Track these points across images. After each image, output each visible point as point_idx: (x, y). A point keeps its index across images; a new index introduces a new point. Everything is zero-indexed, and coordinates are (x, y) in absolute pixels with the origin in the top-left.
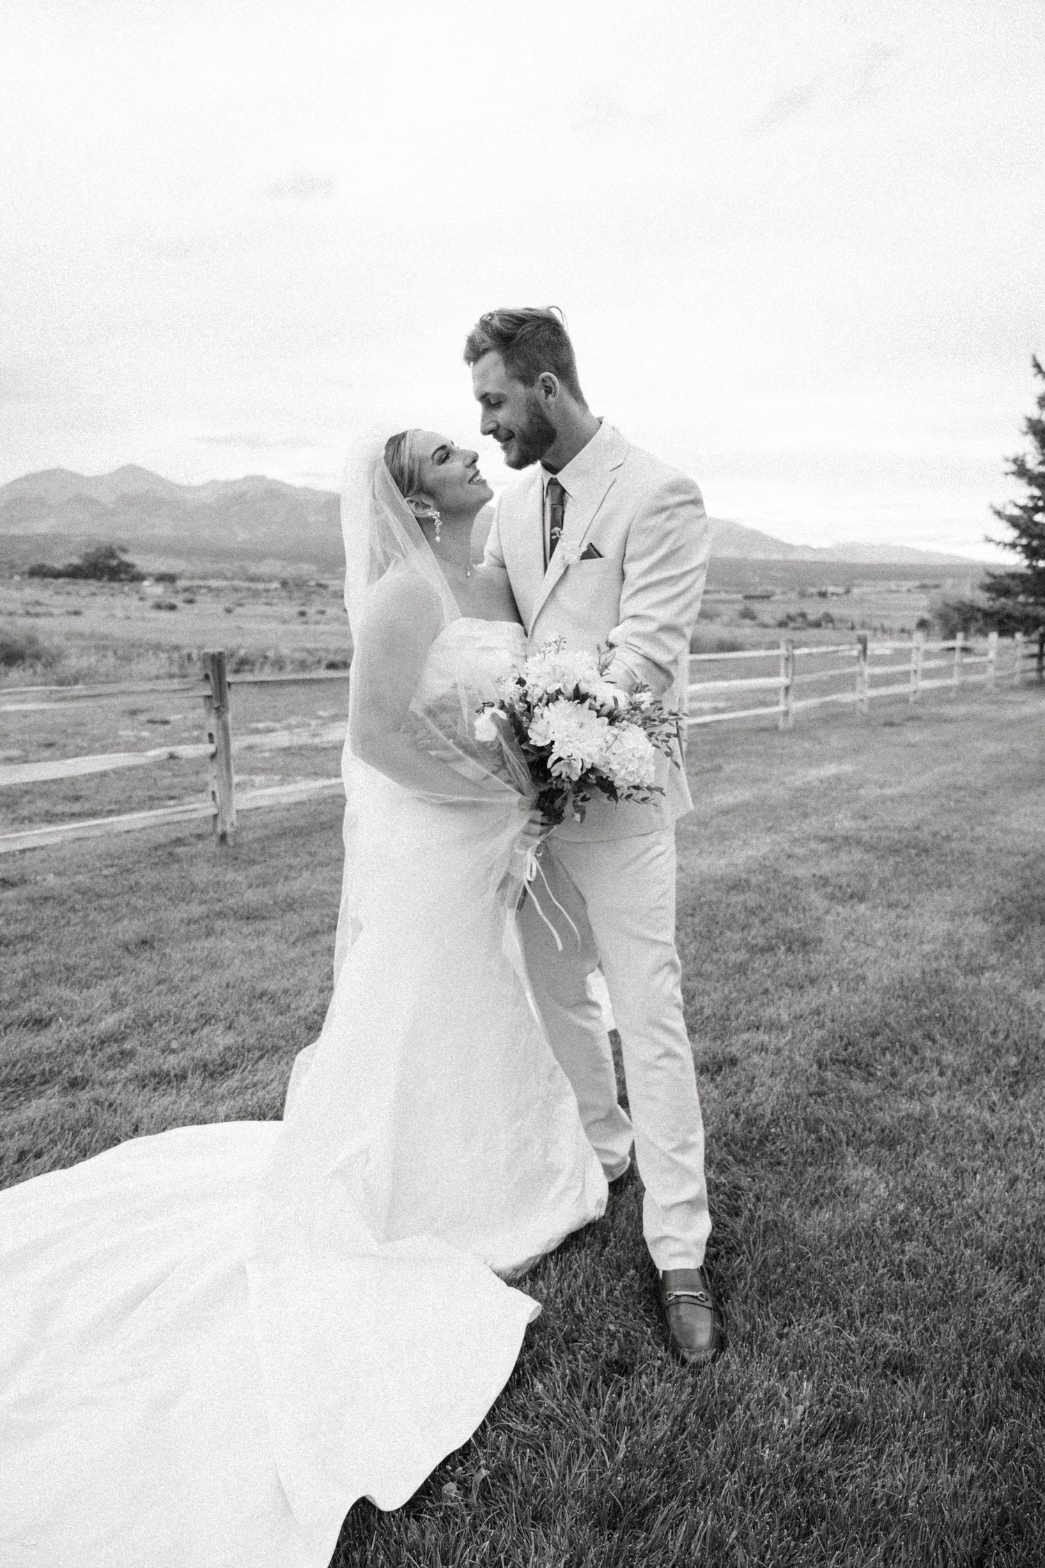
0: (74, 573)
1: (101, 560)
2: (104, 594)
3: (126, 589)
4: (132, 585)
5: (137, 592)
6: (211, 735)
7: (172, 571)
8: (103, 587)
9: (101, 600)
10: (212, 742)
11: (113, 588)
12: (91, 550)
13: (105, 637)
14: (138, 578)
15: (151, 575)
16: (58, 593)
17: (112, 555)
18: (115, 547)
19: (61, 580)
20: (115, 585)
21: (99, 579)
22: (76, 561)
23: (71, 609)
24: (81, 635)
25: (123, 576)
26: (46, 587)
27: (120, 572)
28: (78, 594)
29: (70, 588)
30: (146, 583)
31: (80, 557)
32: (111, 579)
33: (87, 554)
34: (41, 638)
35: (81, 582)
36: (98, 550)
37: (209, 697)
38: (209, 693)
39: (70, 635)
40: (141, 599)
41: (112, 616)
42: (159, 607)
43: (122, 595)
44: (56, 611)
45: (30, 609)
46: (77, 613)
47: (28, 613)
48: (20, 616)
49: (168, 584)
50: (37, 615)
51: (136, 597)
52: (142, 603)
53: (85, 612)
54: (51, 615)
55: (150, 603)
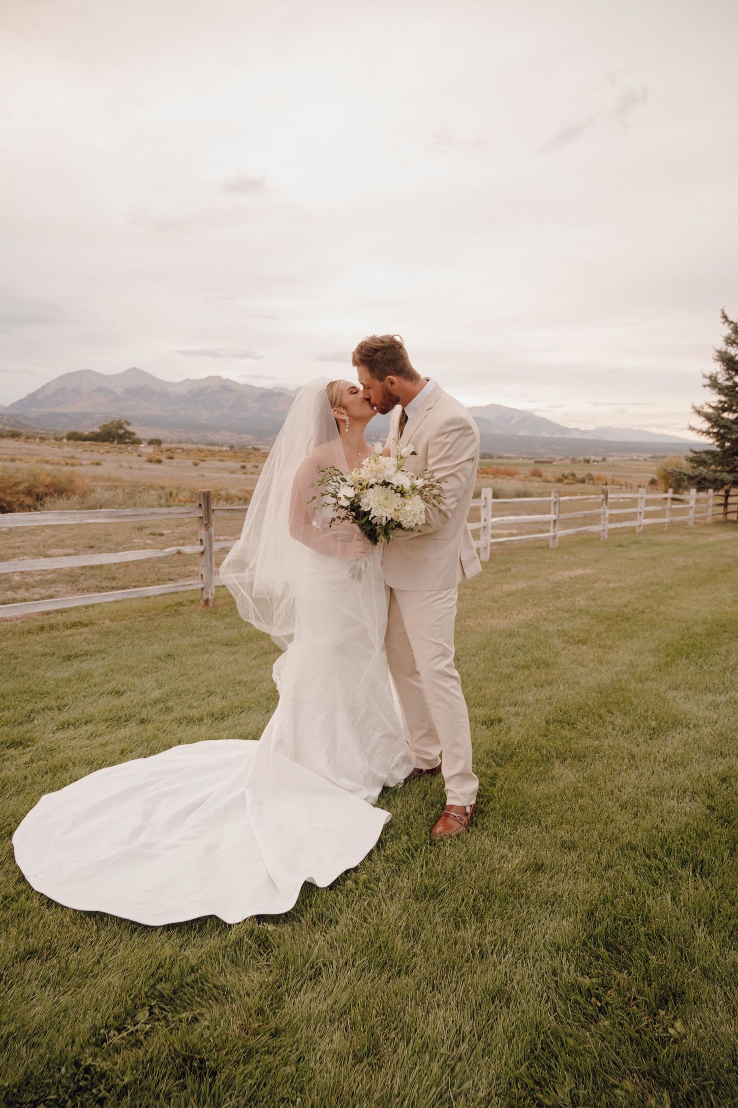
0: (95, 438)
1: (114, 429)
2: (115, 452)
3: (129, 448)
4: (133, 446)
5: (136, 451)
7: (158, 438)
8: (114, 447)
9: (112, 457)
11: (120, 448)
12: (108, 423)
13: (116, 480)
14: (137, 442)
15: (144, 440)
16: (85, 451)
17: (120, 426)
18: (122, 421)
19: (87, 442)
20: (122, 446)
21: (112, 442)
22: (97, 430)
23: (95, 462)
24: (102, 479)
25: (127, 440)
26: (78, 446)
27: (125, 438)
28: (98, 452)
29: (93, 448)
30: (142, 445)
31: (100, 427)
32: (119, 443)
33: (105, 426)
34: (77, 480)
35: (100, 443)
36: (112, 423)
39: (95, 478)
40: (139, 456)
41: (121, 466)
42: (150, 461)
43: (126, 453)
44: (84, 463)
45: (68, 461)
46: (98, 464)
47: (67, 464)
48: (63, 465)
49: (156, 446)
50: (73, 465)
51: (136, 454)
52: (139, 458)
53: (103, 463)
54: (82, 465)
55: (144, 458)
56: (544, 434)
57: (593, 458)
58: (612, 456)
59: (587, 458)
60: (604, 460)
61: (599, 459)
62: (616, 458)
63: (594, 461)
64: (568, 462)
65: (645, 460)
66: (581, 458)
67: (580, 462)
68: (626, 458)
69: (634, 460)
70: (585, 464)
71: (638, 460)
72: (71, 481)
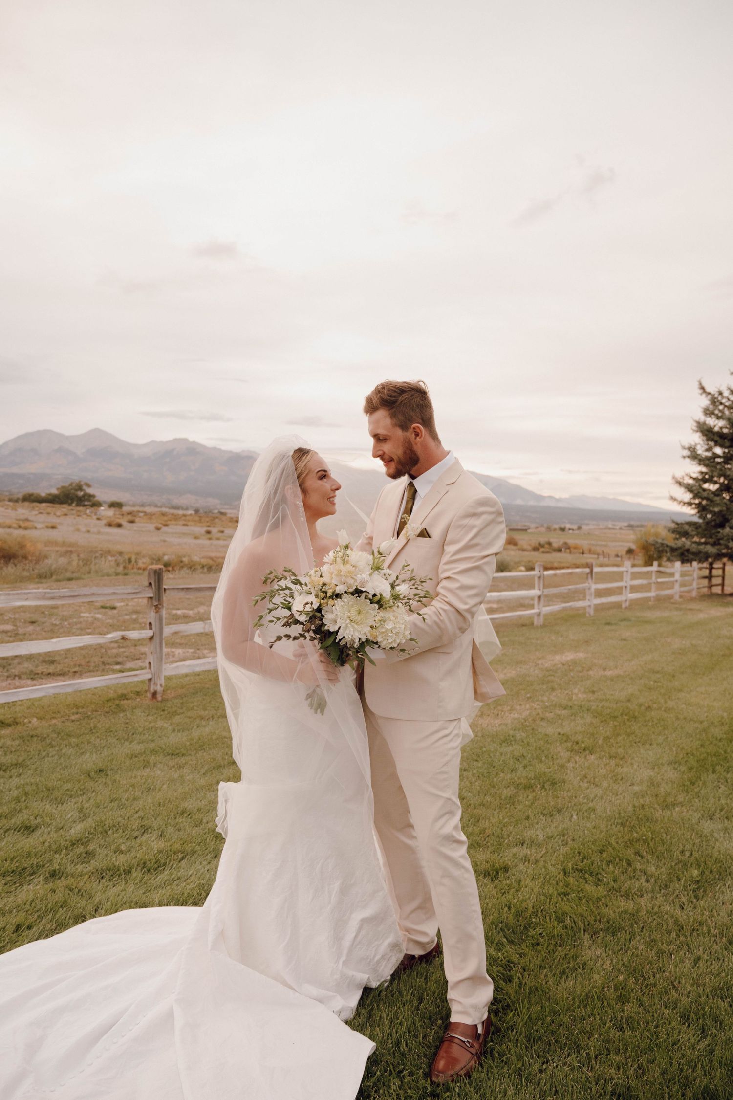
0: (53, 500)
1: (73, 491)
2: (73, 514)
3: (88, 511)
4: (93, 509)
5: (96, 514)
6: (150, 624)
7: (119, 501)
8: (72, 510)
9: (70, 520)
10: (151, 628)
11: (78, 511)
12: (66, 484)
13: (71, 545)
14: (96, 504)
15: (105, 502)
16: (41, 513)
17: (80, 488)
18: (82, 483)
19: (44, 504)
20: (81, 508)
21: (70, 504)
22: (54, 491)
23: (50, 525)
24: (56, 543)
25: (86, 503)
26: (33, 508)
27: (84, 500)
28: (55, 514)
29: (49, 510)
30: (102, 508)
31: (58, 489)
32: (77, 505)
33: (63, 487)
34: (29, 545)
35: (57, 506)
36: (71, 485)
37: (151, 598)
38: (152, 595)
39: (48, 543)
40: (98, 519)
41: (78, 530)
42: (110, 525)
43: (84, 516)
44: (39, 526)
45: (21, 523)
46: (53, 527)
47: (20, 527)
48: (15, 528)
49: (117, 509)
50: (26, 528)
51: (95, 517)
52: (98, 522)
53: (59, 527)
54: (36, 528)
55: (104, 522)
56: (519, 502)
57: (568, 526)
58: (588, 524)
59: (563, 526)
60: (579, 528)
61: (575, 527)
62: (591, 527)
63: (570, 529)
64: (543, 529)
65: (621, 529)
66: (557, 526)
67: (555, 530)
68: (601, 527)
69: (610, 529)
70: (560, 533)
71: (614, 529)
72: (22, 546)
